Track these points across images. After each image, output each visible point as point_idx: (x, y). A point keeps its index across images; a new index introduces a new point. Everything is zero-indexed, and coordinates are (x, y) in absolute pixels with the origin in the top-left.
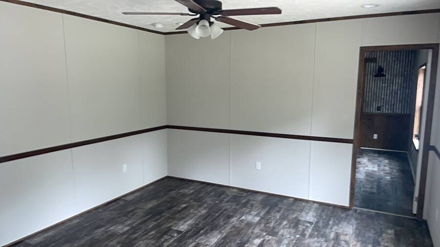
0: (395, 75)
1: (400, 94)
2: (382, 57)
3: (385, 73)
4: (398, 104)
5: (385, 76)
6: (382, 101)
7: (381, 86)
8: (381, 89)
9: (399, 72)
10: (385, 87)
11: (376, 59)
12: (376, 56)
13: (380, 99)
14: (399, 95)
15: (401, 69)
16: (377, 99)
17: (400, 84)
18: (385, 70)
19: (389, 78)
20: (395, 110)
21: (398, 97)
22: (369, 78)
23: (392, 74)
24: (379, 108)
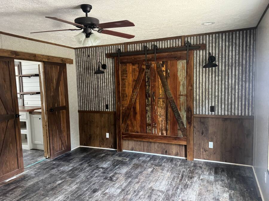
0: (230, 64)
1: (238, 89)
2: (212, 43)
3: (217, 63)
4: (236, 103)
5: (218, 66)
6: (216, 99)
7: (214, 79)
8: (213, 83)
9: (236, 60)
10: (218, 80)
11: (206, 44)
12: (204, 42)
13: (213, 97)
14: (237, 91)
15: (237, 56)
16: (210, 96)
17: (237, 77)
18: (217, 59)
19: (223, 68)
20: (233, 111)
21: (236, 94)
22: (198, 70)
23: (227, 63)
24: (212, 109)
